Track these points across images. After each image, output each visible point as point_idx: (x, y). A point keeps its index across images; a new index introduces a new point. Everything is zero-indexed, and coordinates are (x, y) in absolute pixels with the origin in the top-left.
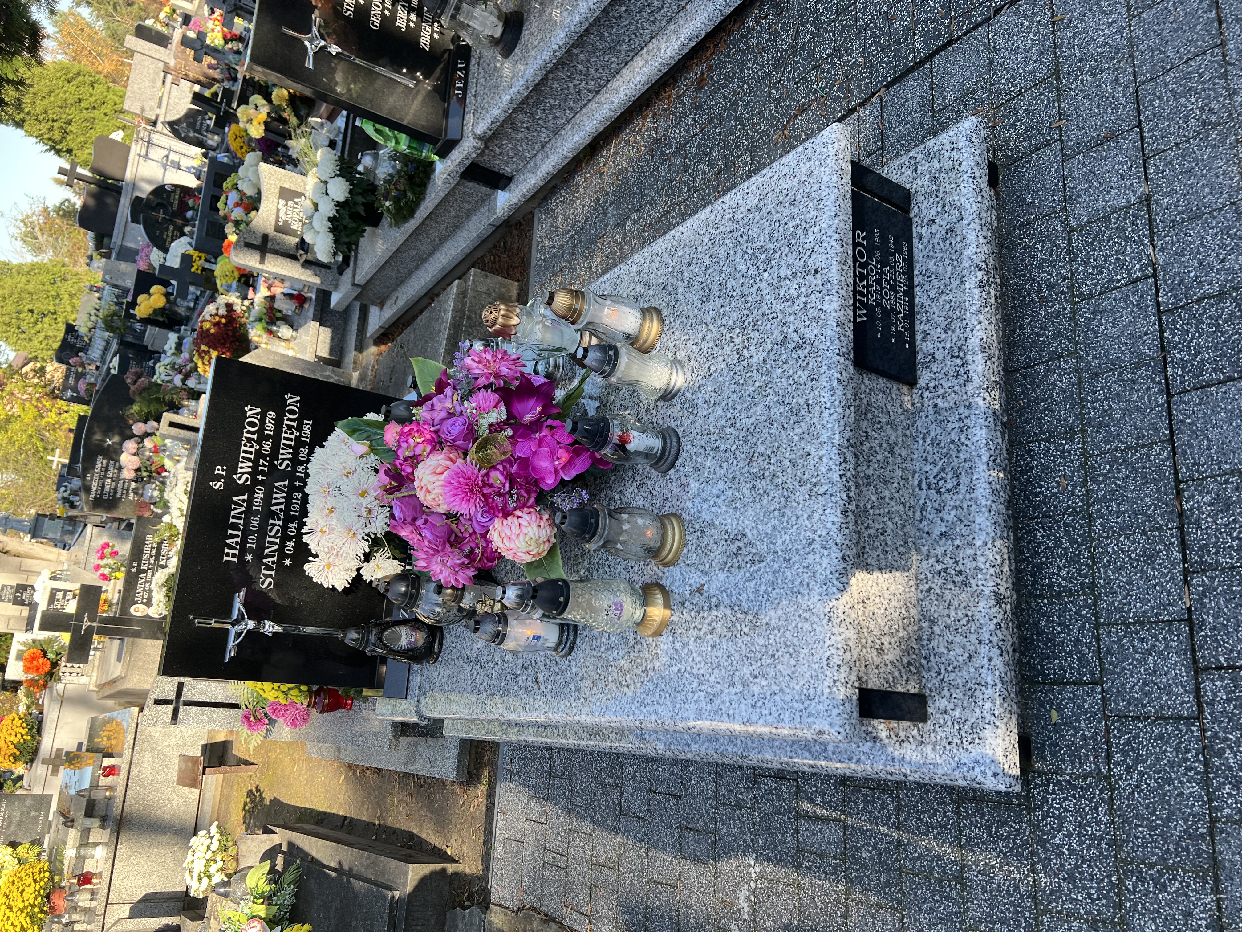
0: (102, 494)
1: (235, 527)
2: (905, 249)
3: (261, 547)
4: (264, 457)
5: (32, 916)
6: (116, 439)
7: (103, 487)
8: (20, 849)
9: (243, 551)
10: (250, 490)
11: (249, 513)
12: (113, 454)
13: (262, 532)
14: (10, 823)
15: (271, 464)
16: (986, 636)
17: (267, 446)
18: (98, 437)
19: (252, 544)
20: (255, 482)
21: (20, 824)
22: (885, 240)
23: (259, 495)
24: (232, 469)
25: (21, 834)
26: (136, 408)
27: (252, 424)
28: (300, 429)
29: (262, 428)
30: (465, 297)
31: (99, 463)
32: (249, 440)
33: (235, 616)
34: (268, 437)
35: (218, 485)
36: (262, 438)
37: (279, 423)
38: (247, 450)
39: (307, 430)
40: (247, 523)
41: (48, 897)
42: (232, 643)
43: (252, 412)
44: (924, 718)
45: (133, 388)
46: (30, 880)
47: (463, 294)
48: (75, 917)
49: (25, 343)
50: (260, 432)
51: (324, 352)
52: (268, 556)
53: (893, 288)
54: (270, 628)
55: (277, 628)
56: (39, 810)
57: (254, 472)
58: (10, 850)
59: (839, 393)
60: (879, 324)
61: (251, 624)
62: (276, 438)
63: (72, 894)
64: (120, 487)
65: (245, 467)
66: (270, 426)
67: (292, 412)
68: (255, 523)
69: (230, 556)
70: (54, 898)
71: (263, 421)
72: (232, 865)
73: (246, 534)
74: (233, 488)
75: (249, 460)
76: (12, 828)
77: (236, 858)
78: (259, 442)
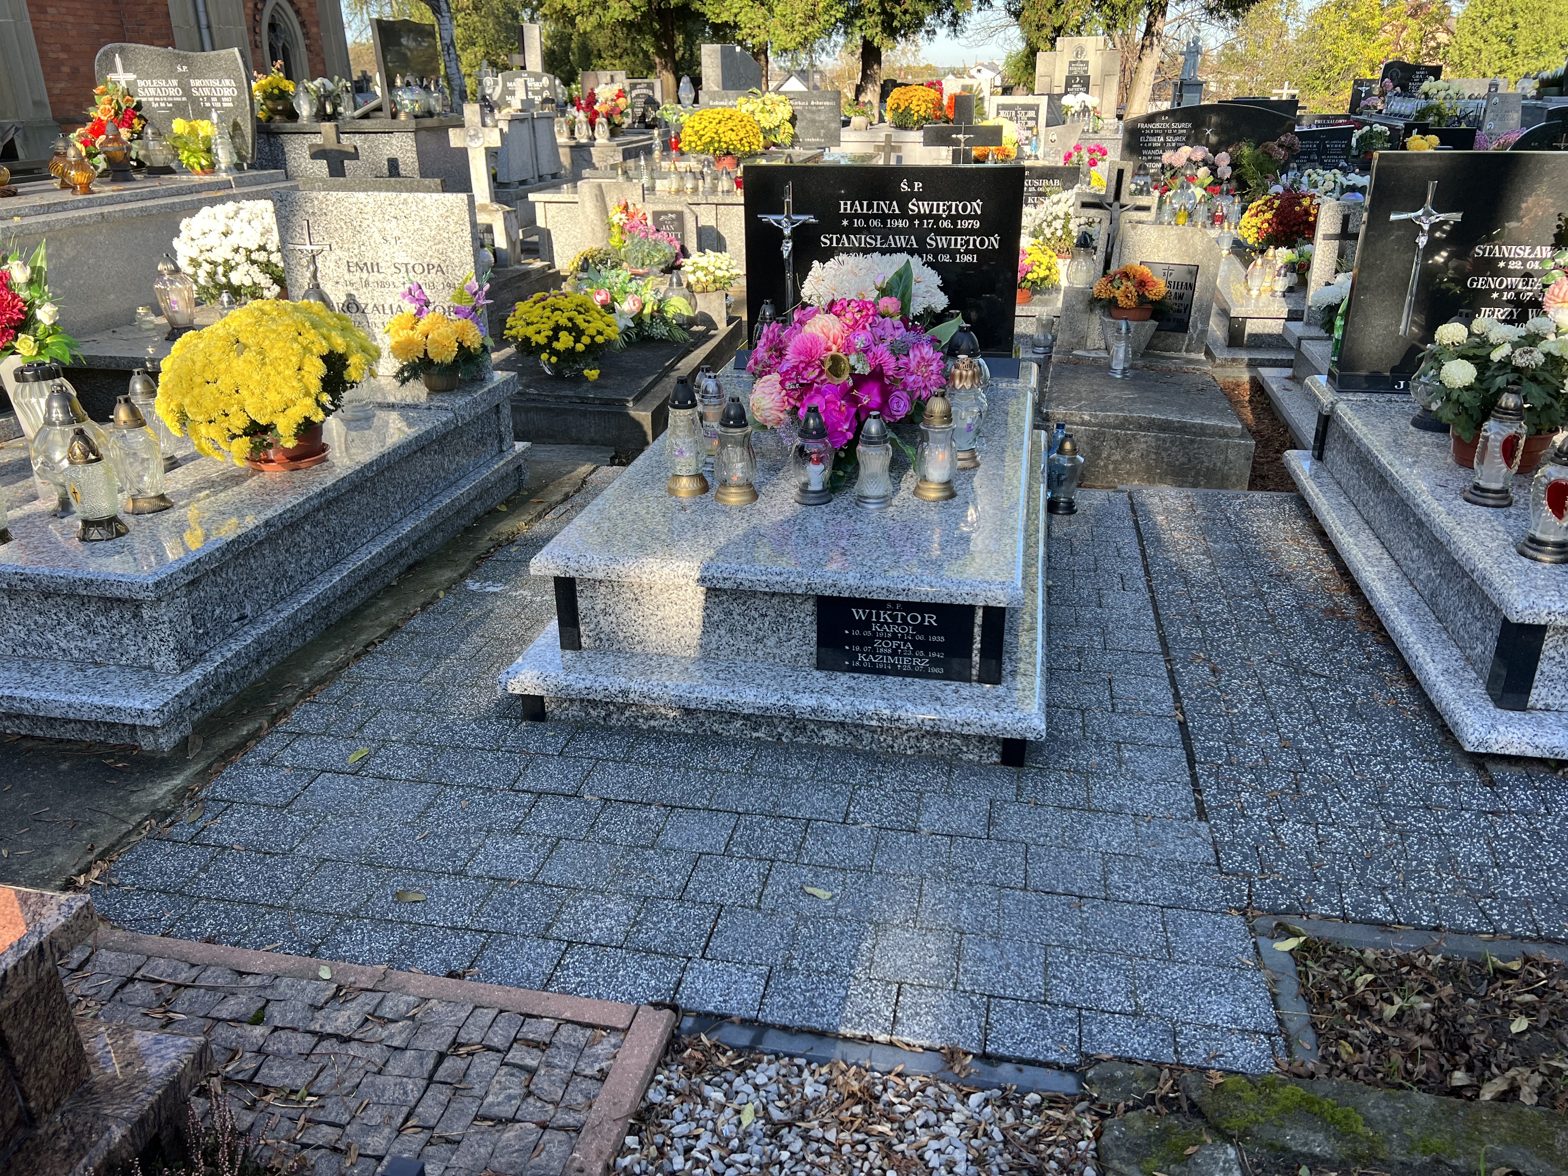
0: (1145, 135)
1: (870, 206)
2: (936, 670)
3: (858, 231)
4: (936, 223)
5: (711, 142)
6: (1213, 139)
7: (1154, 135)
8: (788, 125)
9: (850, 217)
10: (904, 214)
11: (883, 217)
12: (1193, 139)
13: (868, 230)
14: (813, 112)
15: (931, 230)
16: (600, 679)
17: (946, 224)
18: (1214, 119)
19: (857, 223)
20: (912, 219)
21: (813, 121)
22: (936, 647)
23: (901, 224)
24: (920, 197)
25: (804, 124)
26: (1246, 151)
27: (965, 208)
28: (967, 251)
29: (962, 218)
30: (1221, 437)
31: (1183, 125)
32: (949, 208)
33: (794, 218)
34: (954, 224)
35: (904, 187)
36: (953, 219)
37: (971, 232)
38: (940, 207)
39: (967, 258)
40: (875, 216)
41: (728, 153)
42: (771, 219)
43: (976, 206)
44: (563, 647)
45: (1274, 145)
46: (742, 135)
47: (1224, 434)
48: (708, 179)
49: (1468, 28)
50: (958, 216)
51: (1251, 327)
52: (848, 239)
53: (894, 653)
54: (787, 248)
55: (786, 255)
56: (825, 136)
57: (921, 217)
58: (788, 116)
59: (778, 578)
60: (856, 633)
61: (787, 232)
62: (956, 232)
63: (728, 173)
64: (1155, 152)
65: (924, 207)
66: (965, 224)
67: (982, 243)
68: (875, 223)
69: (845, 207)
70: (728, 159)
71: (969, 217)
72: (698, 288)
73: (866, 218)
74: (903, 200)
75: (931, 210)
76: (808, 115)
77: (705, 290)
78: (949, 217)
